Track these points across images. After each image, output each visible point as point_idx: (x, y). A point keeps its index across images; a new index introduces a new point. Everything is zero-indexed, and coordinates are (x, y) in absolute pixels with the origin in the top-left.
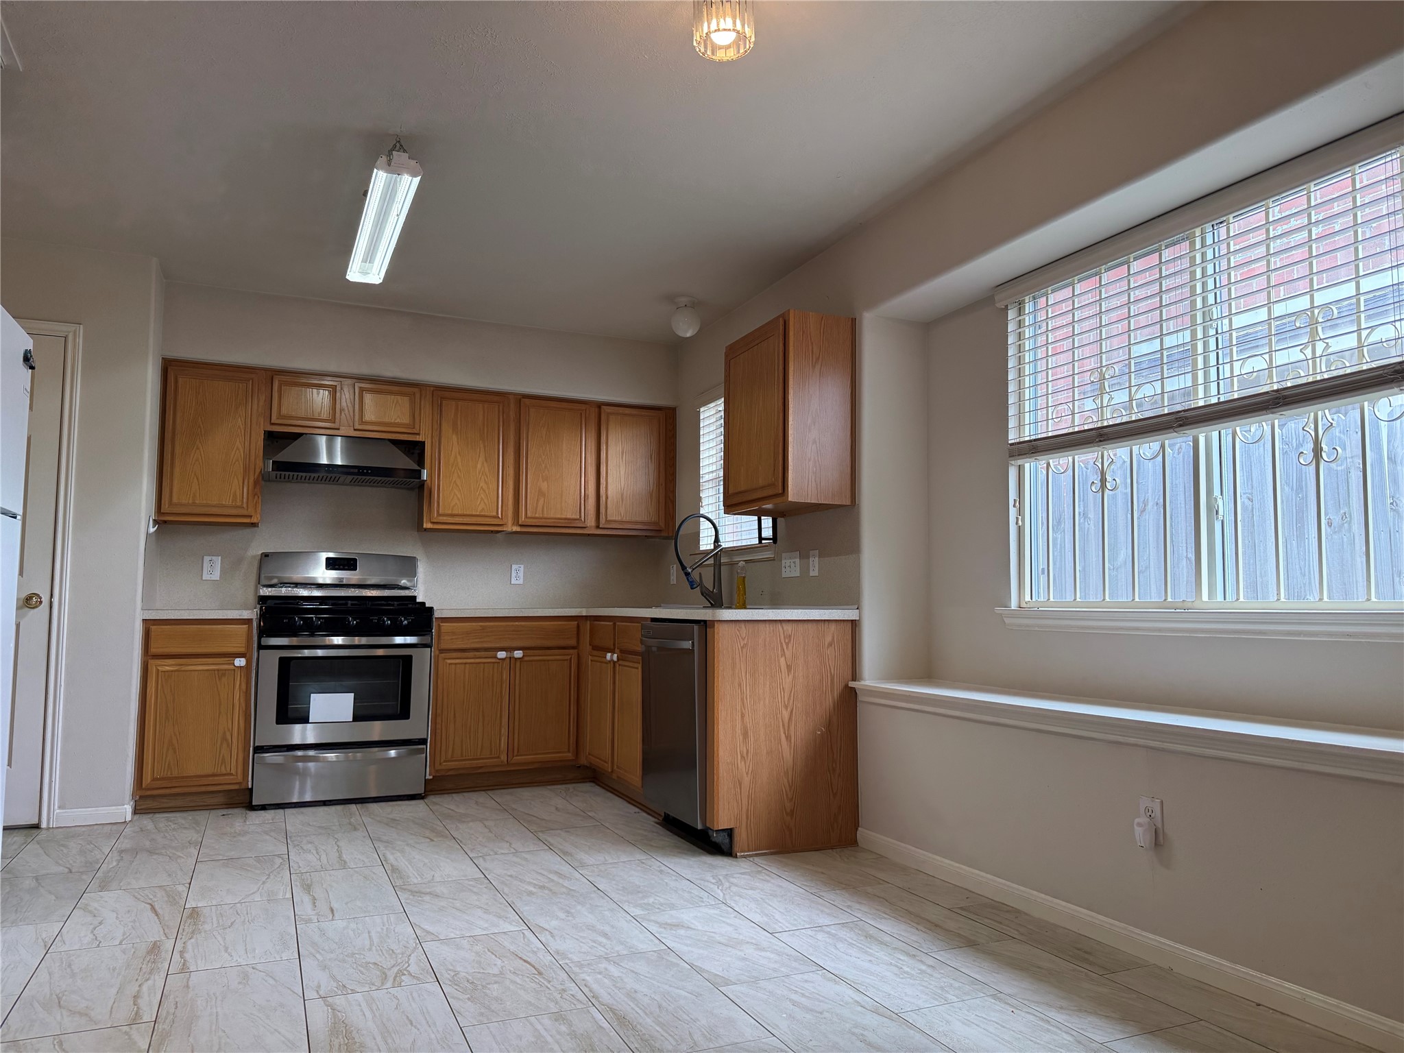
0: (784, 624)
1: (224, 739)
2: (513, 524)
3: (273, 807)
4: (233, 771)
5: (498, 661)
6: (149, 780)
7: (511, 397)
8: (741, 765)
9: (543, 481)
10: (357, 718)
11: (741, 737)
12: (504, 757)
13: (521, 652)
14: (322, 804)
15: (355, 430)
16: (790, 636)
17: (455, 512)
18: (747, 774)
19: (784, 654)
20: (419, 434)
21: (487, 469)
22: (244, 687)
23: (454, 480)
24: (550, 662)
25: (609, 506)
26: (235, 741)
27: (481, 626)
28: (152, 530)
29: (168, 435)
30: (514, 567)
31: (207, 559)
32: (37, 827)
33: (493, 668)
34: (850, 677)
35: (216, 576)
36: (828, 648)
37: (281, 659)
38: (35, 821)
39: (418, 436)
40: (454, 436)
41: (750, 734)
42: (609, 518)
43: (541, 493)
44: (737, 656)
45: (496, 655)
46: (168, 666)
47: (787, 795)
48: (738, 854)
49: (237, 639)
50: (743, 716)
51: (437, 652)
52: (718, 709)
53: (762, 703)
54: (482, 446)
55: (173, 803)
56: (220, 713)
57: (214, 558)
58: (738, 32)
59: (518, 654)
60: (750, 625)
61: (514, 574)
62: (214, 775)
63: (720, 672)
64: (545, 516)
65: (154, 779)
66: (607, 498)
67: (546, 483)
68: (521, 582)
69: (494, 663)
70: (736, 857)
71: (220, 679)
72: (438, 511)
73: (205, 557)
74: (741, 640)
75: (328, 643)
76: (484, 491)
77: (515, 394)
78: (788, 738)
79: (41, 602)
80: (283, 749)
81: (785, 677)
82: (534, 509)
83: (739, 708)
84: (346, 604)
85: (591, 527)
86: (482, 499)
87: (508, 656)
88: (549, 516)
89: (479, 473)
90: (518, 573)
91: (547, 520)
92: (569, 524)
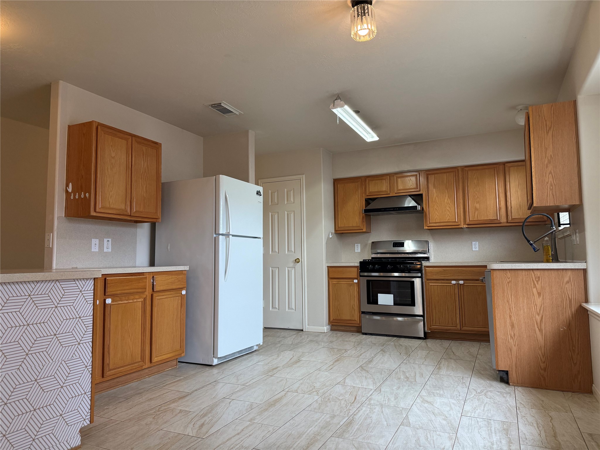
0: (535, 272)
1: (353, 307)
2: (464, 224)
3: (369, 334)
4: (356, 320)
5: (452, 285)
6: (332, 319)
7: (459, 168)
8: (511, 341)
9: (477, 204)
10: (395, 304)
11: (510, 328)
12: (459, 327)
13: (463, 281)
14: (386, 335)
15: (395, 193)
16: (539, 278)
17: (437, 221)
18: (515, 345)
19: (535, 287)
20: (420, 191)
21: (449, 202)
22: (358, 291)
23: (435, 208)
24: (477, 286)
25: (512, 212)
26: (356, 309)
27: (443, 270)
28: (331, 237)
29: (336, 205)
30: (473, 243)
31: (356, 245)
32: (302, 330)
33: (450, 287)
34: (584, 301)
35: (359, 251)
36: (566, 284)
37: (367, 280)
38: (302, 329)
39: (419, 192)
40: (434, 190)
41: (516, 326)
42: (513, 218)
43: (476, 209)
44: (506, 287)
45: (451, 282)
46: (335, 281)
47: (541, 360)
48: (511, 384)
49: (354, 273)
50: (510, 317)
51: (426, 280)
52: (495, 312)
53: (522, 311)
54: (447, 192)
55: (341, 328)
56: (351, 299)
57: (358, 244)
58: (369, 29)
59: (461, 282)
60: (513, 272)
61: (473, 246)
62: (350, 320)
63: (495, 294)
64: (479, 219)
65: (333, 319)
66: (511, 208)
67: (478, 204)
68: (477, 249)
69: (450, 286)
70: (510, 385)
71: (350, 287)
72: (429, 222)
73: (355, 244)
74: (507, 279)
75: (392, 275)
76: (449, 211)
77: (461, 167)
78: (540, 330)
79: (300, 261)
80: (371, 313)
81: (537, 299)
82: (473, 216)
83: (508, 312)
84: (389, 260)
85: (504, 222)
86: (448, 214)
87: (457, 283)
88: (481, 219)
89: (446, 203)
90: (476, 246)
91: (480, 221)
92: (492, 222)
